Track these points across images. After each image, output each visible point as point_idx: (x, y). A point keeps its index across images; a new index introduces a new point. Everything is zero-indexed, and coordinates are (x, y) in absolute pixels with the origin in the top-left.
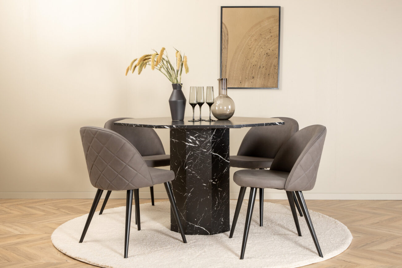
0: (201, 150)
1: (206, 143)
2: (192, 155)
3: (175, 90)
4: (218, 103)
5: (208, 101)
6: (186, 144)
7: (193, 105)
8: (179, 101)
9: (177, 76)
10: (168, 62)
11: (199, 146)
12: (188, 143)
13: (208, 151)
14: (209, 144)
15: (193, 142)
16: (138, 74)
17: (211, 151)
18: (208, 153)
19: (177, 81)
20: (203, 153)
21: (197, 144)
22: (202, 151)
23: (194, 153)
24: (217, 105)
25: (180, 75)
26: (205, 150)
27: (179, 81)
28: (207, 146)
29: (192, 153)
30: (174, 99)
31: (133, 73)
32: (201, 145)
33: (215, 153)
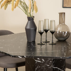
0: (45, 65)
1: (49, 61)
2: (40, 68)
3: (29, 21)
4: (58, 29)
5: (51, 30)
6: (35, 61)
7: (41, 33)
8: (32, 29)
9: (31, 12)
10: (24, 3)
11: (44, 63)
12: (37, 60)
13: (50, 66)
14: (51, 62)
15: (40, 60)
16: (4, 10)
17: (52, 66)
18: (50, 68)
19: (31, 15)
20: (47, 67)
21: (43, 61)
22: (47, 66)
23: (41, 67)
24: (58, 31)
25: (33, 11)
26: (48, 65)
27: (32, 15)
28: (50, 63)
29: (39, 67)
30: (28, 27)
31: (1, 9)
32: (45, 62)
33: (55, 67)
